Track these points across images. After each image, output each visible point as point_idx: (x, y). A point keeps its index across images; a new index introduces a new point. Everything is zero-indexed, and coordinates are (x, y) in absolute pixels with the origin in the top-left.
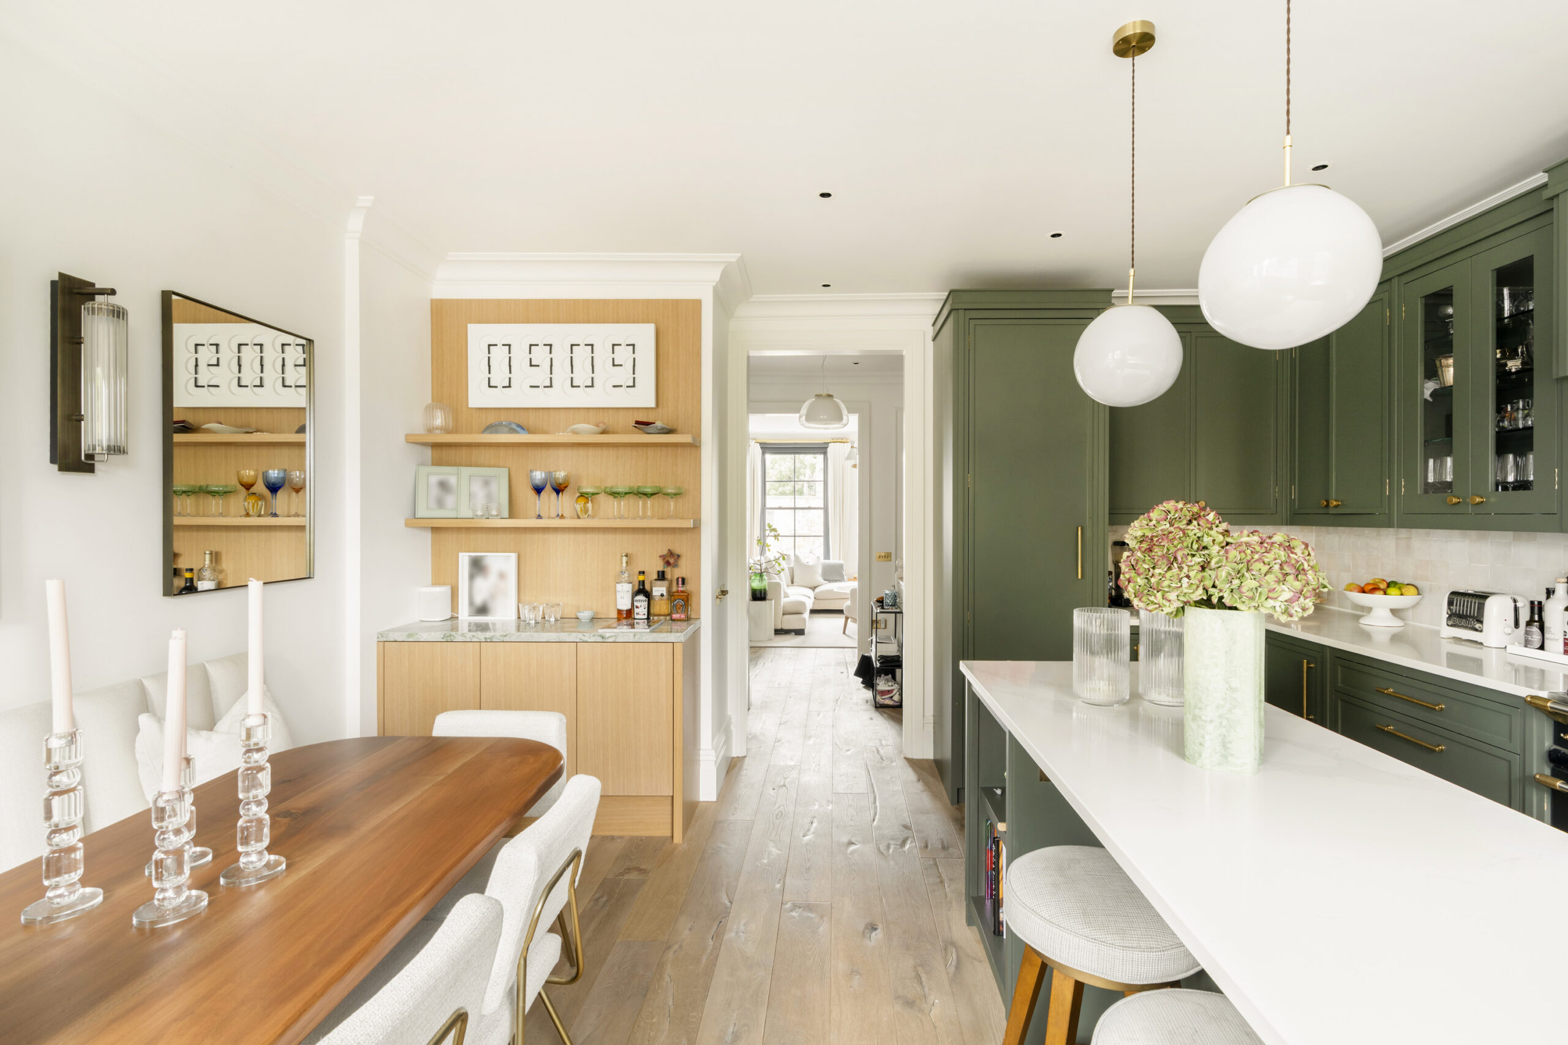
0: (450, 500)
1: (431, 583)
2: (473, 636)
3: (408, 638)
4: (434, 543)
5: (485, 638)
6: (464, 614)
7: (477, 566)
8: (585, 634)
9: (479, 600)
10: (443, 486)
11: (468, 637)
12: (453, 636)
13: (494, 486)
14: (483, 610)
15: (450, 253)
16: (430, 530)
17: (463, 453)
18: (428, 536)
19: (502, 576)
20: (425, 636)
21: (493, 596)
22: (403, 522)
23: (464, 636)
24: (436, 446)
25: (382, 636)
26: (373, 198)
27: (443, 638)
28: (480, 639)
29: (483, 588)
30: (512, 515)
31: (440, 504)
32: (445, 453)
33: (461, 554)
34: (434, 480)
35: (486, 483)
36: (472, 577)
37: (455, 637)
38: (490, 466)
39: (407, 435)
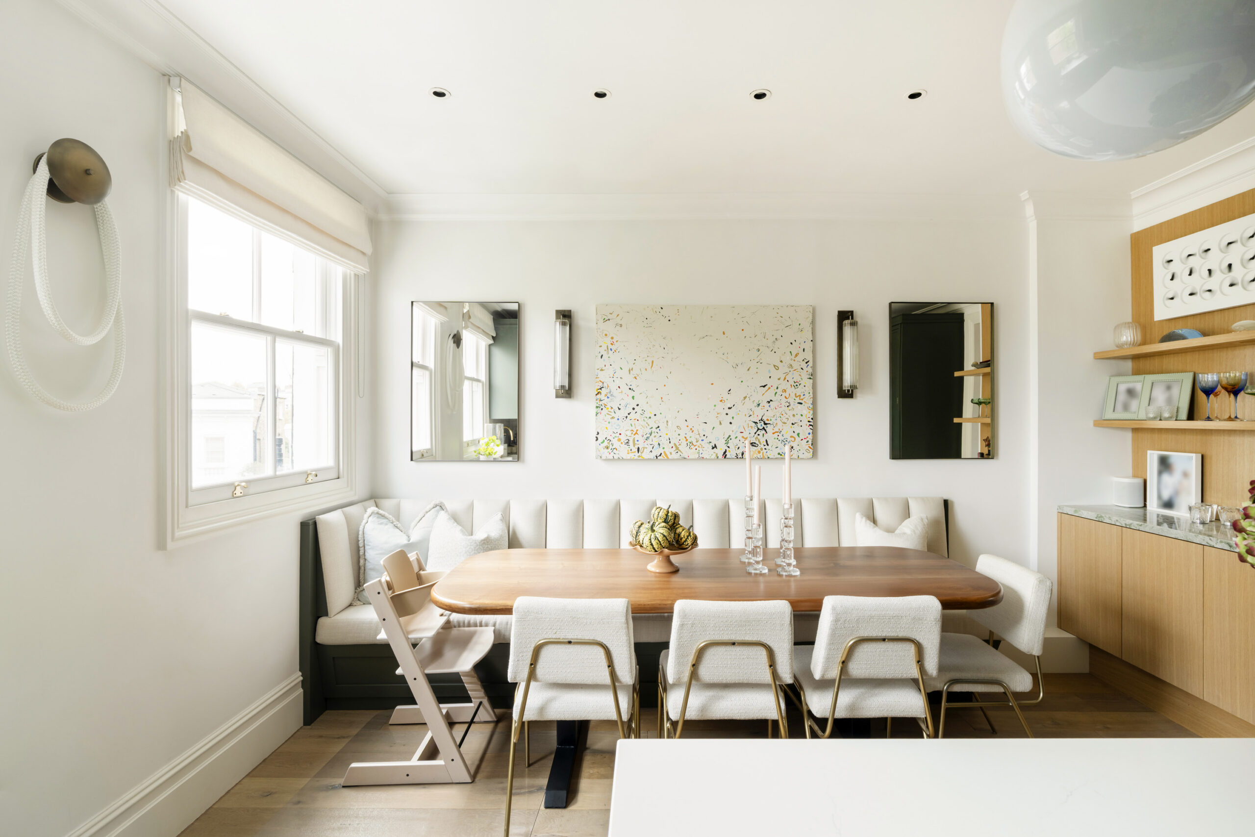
0: (1134, 404)
1: (1131, 475)
2: (1117, 521)
3: (1075, 513)
4: (1135, 441)
5: (1126, 524)
6: (1153, 506)
7: (1165, 464)
8: (1211, 538)
9: (1166, 495)
10: (1131, 393)
11: (1113, 520)
12: (1103, 517)
13: (1175, 391)
14: (1169, 504)
15: (1131, 193)
16: (1131, 430)
17: (1156, 361)
18: (1129, 435)
19: (1186, 475)
20: (1085, 514)
21: (1177, 493)
22: (1092, 423)
23: (1110, 519)
24: (1136, 358)
25: (1060, 508)
26: (1027, 191)
27: (1096, 518)
28: (1121, 524)
29: (1170, 481)
30: (1191, 417)
31: (1126, 407)
32: (1142, 363)
33: (1149, 452)
34: (1123, 388)
35: (1169, 388)
36: (1160, 473)
37: (1104, 519)
38: (1178, 372)
39: (1095, 354)
